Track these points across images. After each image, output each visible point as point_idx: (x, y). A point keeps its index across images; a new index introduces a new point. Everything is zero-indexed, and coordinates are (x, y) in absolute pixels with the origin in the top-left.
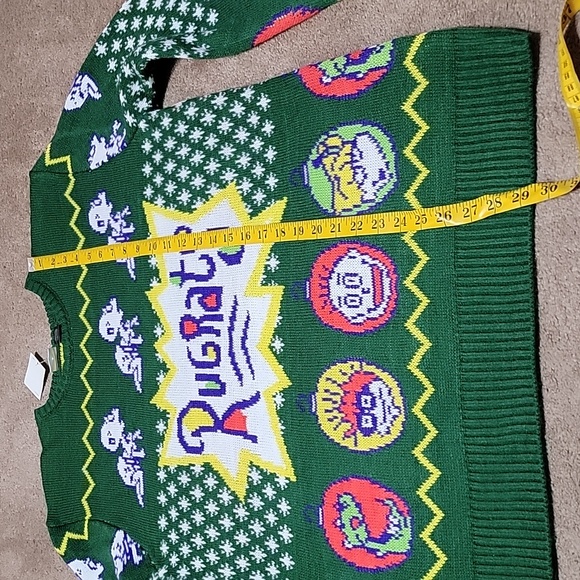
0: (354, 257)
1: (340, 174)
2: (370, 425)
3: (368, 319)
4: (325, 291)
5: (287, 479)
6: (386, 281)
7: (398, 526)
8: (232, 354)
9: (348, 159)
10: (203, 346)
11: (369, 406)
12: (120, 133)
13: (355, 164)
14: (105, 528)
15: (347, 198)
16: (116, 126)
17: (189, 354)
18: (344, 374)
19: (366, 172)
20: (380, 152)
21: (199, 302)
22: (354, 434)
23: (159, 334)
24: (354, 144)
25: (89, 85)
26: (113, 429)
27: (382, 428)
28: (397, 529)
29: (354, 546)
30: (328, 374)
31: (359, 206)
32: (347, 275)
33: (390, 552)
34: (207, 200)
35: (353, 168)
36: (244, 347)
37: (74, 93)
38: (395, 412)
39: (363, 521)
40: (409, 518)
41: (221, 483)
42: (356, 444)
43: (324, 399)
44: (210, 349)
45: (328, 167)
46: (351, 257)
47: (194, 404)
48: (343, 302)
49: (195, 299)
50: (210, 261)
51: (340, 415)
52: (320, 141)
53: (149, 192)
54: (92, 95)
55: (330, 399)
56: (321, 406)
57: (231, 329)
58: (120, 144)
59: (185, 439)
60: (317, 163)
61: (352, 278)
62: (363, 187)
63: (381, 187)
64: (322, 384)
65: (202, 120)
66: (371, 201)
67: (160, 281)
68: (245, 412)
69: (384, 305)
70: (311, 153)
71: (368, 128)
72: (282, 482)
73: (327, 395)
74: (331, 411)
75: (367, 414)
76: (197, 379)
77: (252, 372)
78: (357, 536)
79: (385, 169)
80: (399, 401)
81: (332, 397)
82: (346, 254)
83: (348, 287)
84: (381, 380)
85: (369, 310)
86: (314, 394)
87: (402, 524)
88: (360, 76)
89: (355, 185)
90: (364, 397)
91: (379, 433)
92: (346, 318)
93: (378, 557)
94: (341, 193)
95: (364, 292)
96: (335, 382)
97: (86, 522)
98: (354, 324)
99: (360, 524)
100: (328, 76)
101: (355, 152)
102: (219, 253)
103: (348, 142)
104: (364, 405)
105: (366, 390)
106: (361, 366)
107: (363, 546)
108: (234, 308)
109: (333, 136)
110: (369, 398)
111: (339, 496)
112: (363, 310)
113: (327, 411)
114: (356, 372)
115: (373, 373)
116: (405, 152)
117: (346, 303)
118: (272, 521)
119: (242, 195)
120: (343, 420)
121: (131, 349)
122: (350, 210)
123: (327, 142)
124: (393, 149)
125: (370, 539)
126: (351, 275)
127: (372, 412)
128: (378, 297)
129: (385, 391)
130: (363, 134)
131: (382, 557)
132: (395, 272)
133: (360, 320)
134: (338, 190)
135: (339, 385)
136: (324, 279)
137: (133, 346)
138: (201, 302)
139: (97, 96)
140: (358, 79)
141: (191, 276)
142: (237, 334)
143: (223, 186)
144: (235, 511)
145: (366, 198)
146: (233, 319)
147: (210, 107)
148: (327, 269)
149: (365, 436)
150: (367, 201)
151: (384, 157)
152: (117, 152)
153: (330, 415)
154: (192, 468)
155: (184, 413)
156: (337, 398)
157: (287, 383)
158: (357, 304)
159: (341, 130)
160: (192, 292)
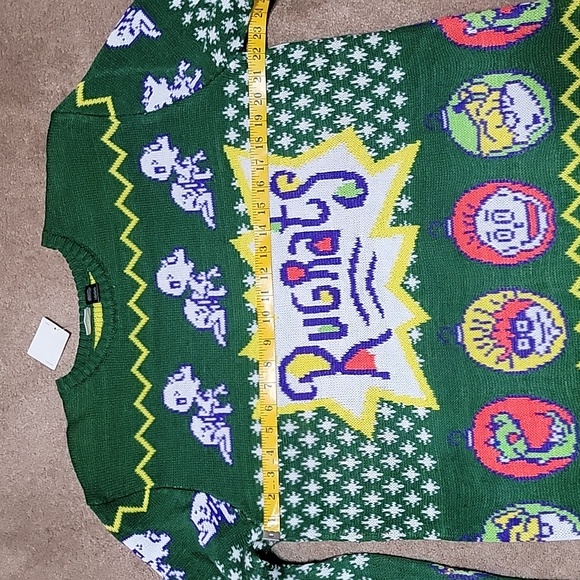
0: (505, 195)
1: (486, 118)
2: (527, 347)
3: (522, 251)
4: (471, 228)
5: (427, 409)
6: (542, 216)
7: (563, 434)
8: (354, 295)
9: (497, 104)
10: (313, 291)
11: (525, 329)
12: (190, 73)
13: (505, 110)
14: (178, 494)
15: (495, 141)
16: (183, 67)
17: (295, 300)
18: (496, 303)
19: (518, 117)
20: (534, 98)
21: (307, 247)
22: (509, 357)
23: (251, 283)
24: (503, 91)
25: (142, 22)
26: (181, 389)
27: (541, 349)
28: (561, 436)
29: (511, 460)
30: (477, 304)
31: (509, 147)
32: (497, 211)
33: (553, 459)
34: (318, 144)
35: (501, 113)
36: (369, 288)
37: (123, 28)
38: (555, 332)
39: (522, 435)
40: (573, 426)
41: (341, 425)
42: (512, 366)
43: (472, 329)
44: (324, 294)
45: (473, 112)
46: (500, 195)
47: (300, 350)
48: (492, 236)
49: (301, 245)
50: (322, 205)
51: (491, 342)
52: (462, 87)
53: (232, 135)
54: (146, 32)
55: (479, 329)
56: (469, 336)
57: (352, 272)
58: (192, 85)
59: (290, 387)
60: (459, 108)
61: (502, 214)
62: (514, 130)
63: (535, 131)
64: (470, 315)
65: (310, 64)
66: (523, 143)
67: (251, 228)
68: (371, 351)
69: (540, 237)
70: (451, 99)
71: (519, 77)
72: (422, 413)
73: (476, 325)
74: (480, 339)
75: (524, 338)
76: (305, 325)
77: (381, 311)
78: (515, 450)
79: (539, 114)
80: (560, 322)
81: (482, 326)
82: (496, 192)
83: (497, 222)
84: (539, 305)
85: (523, 243)
86: (459, 324)
87: (566, 431)
88: (511, 29)
89: (505, 129)
90: (519, 323)
91: (538, 353)
92: (497, 251)
93: (539, 465)
94: (489, 136)
95: (516, 226)
96: (484, 312)
97: (147, 493)
98: (505, 256)
99: (519, 438)
100: (474, 28)
101: (505, 98)
102: (334, 197)
103: (495, 90)
104: (519, 329)
105: (522, 315)
106: (516, 295)
107: (522, 458)
108: (356, 251)
109: (476, 84)
110: (525, 323)
111: (493, 417)
112: (515, 242)
113: (476, 339)
114: (510, 300)
115: (528, 300)
116: (561, 99)
117: (496, 237)
118: (409, 452)
119: (364, 139)
120: (495, 346)
121: (209, 302)
122: (500, 151)
123: (470, 89)
124: (548, 96)
125: (529, 450)
126: (501, 211)
127: (529, 335)
128: (533, 231)
129: (543, 315)
130: (513, 82)
131: (544, 464)
132: (552, 207)
133: (512, 252)
134: (485, 133)
135: (490, 314)
136: (468, 216)
137: (212, 299)
138: (309, 246)
139: (155, 34)
140: (508, 32)
141: (296, 221)
142: (361, 276)
143: (337, 130)
144: (361, 449)
145: (518, 140)
146: (354, 261)
147: (323, 51)
148: (472, 207)
149: (522, 357)
150: (518, 143)
151: (538, 104)
152: (187, 94)
153: (480, 343)
154: (300, 415)
155: (287, 360)
156: (489, 326)
157: (425, 317)
158: (509, 237)
159: (487, 78)
160: (297, 237)
